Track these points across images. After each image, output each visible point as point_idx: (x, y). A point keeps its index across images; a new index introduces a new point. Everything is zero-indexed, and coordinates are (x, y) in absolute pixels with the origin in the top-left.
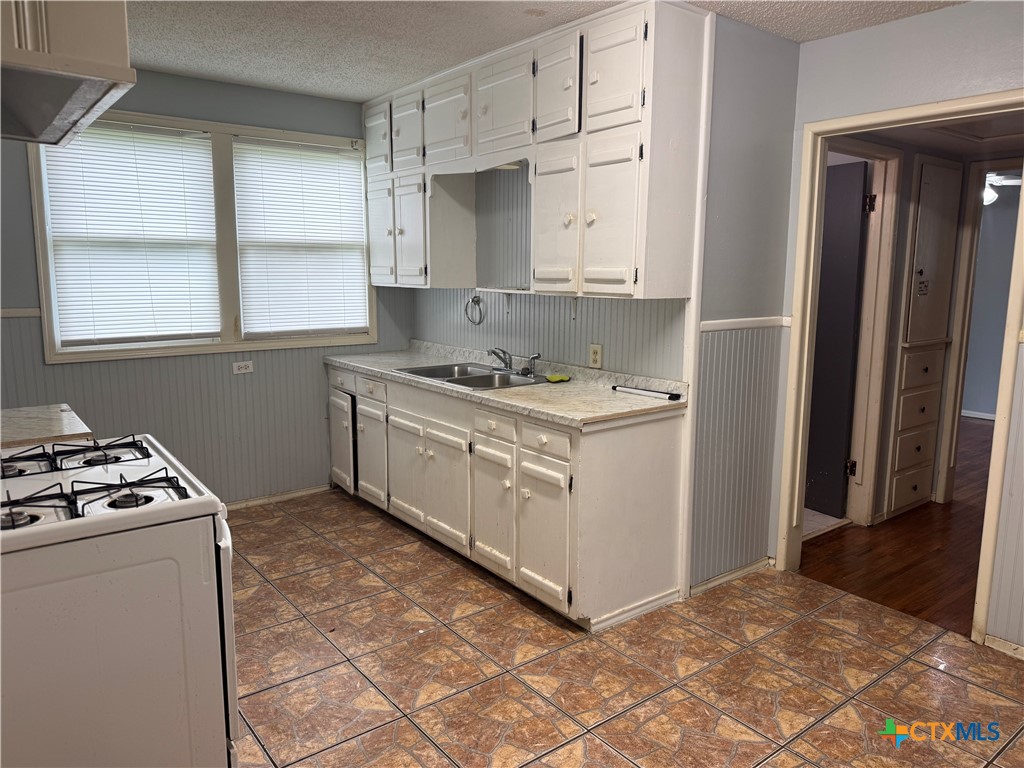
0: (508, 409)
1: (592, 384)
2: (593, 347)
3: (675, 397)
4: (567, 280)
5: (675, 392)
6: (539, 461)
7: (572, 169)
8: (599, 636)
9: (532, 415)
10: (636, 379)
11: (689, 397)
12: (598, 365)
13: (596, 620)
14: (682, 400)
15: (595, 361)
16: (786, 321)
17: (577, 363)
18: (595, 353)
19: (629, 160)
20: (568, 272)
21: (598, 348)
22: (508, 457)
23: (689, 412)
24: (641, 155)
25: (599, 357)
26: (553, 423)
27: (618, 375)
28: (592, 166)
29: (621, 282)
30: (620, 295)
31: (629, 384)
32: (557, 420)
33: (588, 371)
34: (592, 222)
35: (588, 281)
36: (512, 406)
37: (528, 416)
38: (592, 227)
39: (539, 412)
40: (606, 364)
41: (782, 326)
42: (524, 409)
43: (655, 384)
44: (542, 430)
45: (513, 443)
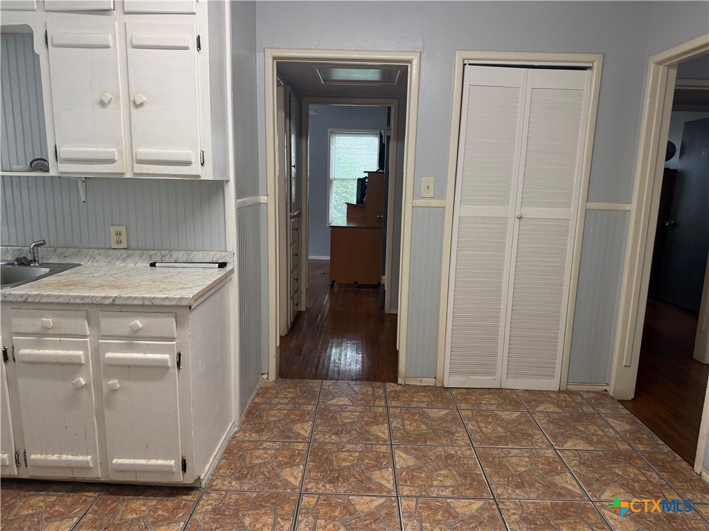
0: (78, 301)
1: (118, 264)
2: (113, 230)
3: (222, 265)
4: (112, 161)
5: (221, 261)
6: (131, 348)
7: (107, 47)
8: (210, 486)
9: (117, 302)
10: (175, 254)
11: (233, 264)
12: (124, 245)
13: (203, 475)
14: (229, 268)
15: (119, 242)
16: (263, 199)
17: (92, 246)
18: (118, 234)
19: (186, 48)
20: (113, 152)
21: (123, 229)
22: (81, 353)
23: (235, 276)
24: (199, 46)
25: (123, 238)
26: (154, 306)
27: (151, 252)
28: (134, 47)
29: (188, 163)
30: (184, 176)
31: (167, 259)
32: (158, 302)
33: (111, 252)
34: (141, 105)
35: (140, 162)
36: (83, 298)
37: (112, 305)
38: (141, 110)
39: (130, 298)
40: (133, 244)
41: (260, 203)
42: (105, 298)
43: (199, 256)
44: (134, 316)
45: (85, 336)
